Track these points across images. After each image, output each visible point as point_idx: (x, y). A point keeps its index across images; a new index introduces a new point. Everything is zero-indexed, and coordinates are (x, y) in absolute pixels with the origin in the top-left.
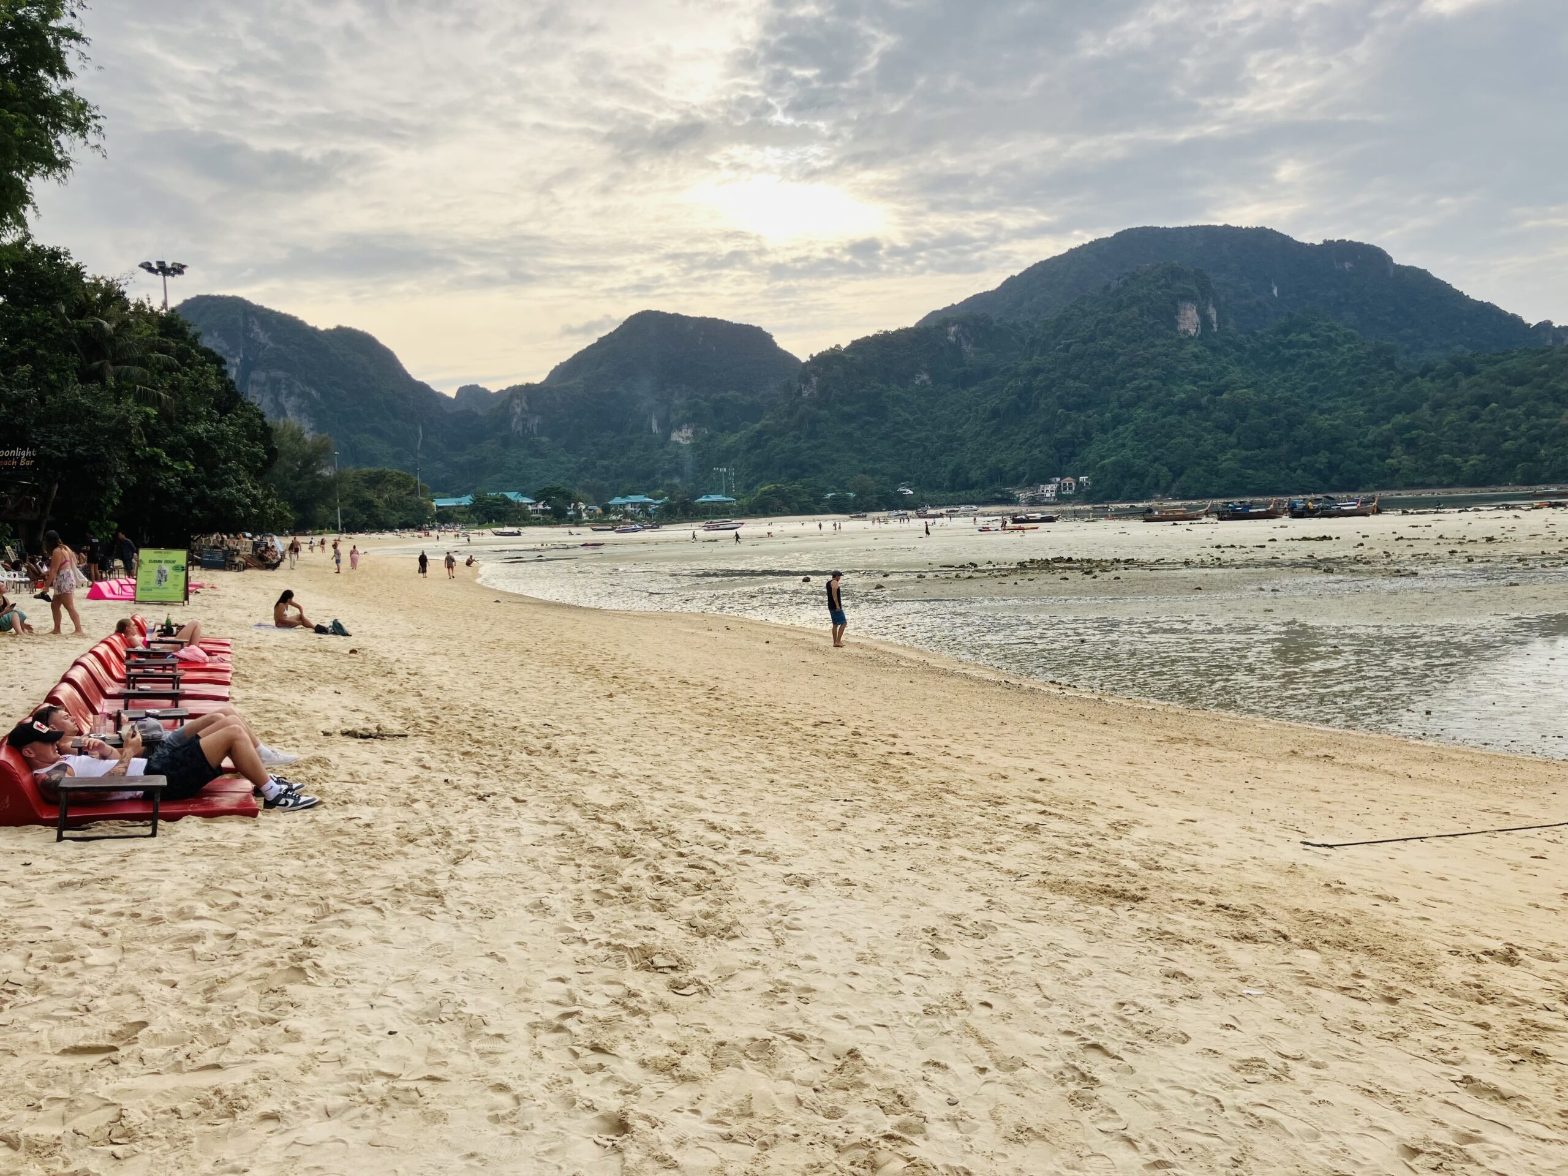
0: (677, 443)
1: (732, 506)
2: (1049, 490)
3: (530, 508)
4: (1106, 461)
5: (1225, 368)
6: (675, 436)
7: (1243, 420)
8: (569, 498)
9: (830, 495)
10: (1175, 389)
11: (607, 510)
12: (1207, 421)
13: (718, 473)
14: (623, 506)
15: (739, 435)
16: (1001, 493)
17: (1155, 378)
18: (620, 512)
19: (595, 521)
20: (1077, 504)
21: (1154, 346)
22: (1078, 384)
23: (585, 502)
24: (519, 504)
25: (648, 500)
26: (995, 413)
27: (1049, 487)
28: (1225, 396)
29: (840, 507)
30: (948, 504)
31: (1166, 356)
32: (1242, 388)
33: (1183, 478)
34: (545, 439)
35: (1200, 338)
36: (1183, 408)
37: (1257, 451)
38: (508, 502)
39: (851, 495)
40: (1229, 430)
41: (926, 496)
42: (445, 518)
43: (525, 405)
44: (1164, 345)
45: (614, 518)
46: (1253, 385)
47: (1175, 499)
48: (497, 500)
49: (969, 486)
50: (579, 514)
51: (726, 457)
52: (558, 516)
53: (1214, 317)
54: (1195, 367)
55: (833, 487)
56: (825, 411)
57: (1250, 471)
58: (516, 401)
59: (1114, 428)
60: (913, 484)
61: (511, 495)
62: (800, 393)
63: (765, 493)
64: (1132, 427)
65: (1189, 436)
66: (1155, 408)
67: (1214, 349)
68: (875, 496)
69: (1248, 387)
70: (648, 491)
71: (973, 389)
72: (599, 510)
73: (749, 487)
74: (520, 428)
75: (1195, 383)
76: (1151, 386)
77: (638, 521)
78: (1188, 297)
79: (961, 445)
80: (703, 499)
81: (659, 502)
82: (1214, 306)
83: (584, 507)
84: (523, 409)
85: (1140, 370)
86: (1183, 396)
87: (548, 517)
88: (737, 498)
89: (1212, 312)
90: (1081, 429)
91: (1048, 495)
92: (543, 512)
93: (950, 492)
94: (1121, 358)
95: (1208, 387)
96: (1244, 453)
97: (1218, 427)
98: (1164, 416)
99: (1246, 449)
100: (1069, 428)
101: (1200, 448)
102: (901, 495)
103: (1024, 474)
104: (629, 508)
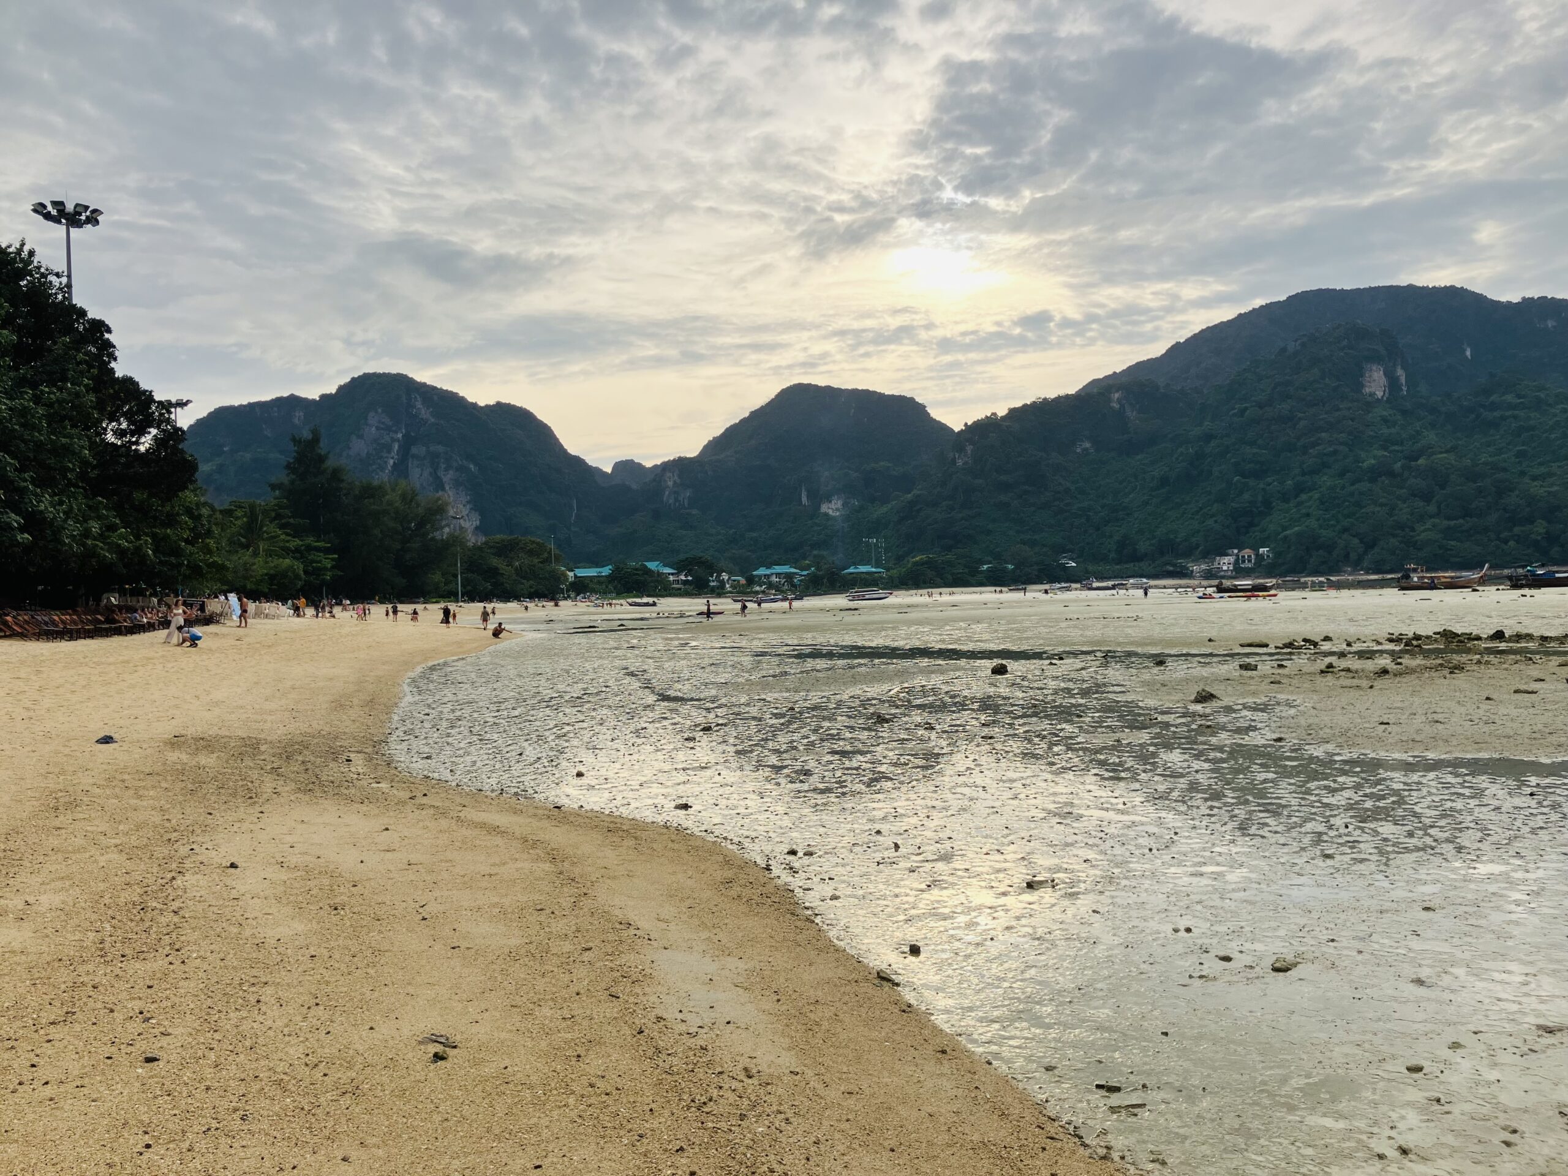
0: (826, 514)
1: (882, 578)
2: (1226, 563)
3: (671, 578)
4: (1288, 532)
5: (1418, 433)
6: (825, 508)
7: (1442, 487)
8: (712, 568)
9: (985, 567)
10: (1363, 455)
11: (751, 581)
12: (1402, 488)
13: (868, 544)
14: (768, 576)
15: (890, 506)
16: (1174, 565)
17: (1341, 444)
18: (765, 583)
19: (738, 593)
20: (1258, 578)
21: (1339, 410)
22: (1255, 450)
23: (730, 573)
24: (659, 574)
25: (793, 570)
26: (1164, 481)
27: (1226, 560)
28: (1421, 461)
29: (998, 579)
30: (1115, 577)
31: (1353, 420)
32: (1441, 453)
33: (1376, 550)
34: (695, 512)
35: (1388, 401)
36: (1375, 475)
37: (1461, 521)
38: (649, 572)
39: (1010, 567)
40: (1427, 498)
41: (1090, 568)
42: (581, 588)
43: (676, 478)
44: (1349, 409)
45: (758, 588)
46: (1453, 449)
47: (1367, 573)
48: (637, 569)
49: (1136, 558)
50: (722, 584)
51: (875, 528)
52: (698, 587)
53: (1403, 380)
54: (1385, 431)
55: (990, 558)
56: (981, 481)
57: (1452, 543)
58: (668, 474)
59: (1297, 496)
60: (1075, 556)
61: (652, 565)
62: (954, 461)
63: (916, 564)
64: (1317, 496)
65: (1382, 505)
66: (1342, 475)
67: (1404, 412)
68: (1035, 567)
69: (1447, 452)
70: (794, 563)
71: (1139, 457)
72: (743, 581)
73: (899, 559)
74: (671, 501)
75: (1385, 448)
76: (1335, 452)
77: (783, 592)
78: (1375, 358)
79: (1128, 514)
80: (851, 570)
81: (805, 573)
82: (1403, 368)
83: (726, 578)
84: (675, 482)
85: (1323, 435)
86: (1373, 462)
87: (689, 588)
88: (888, 570)
89: (1400, 373)
90: (1260, 498)
91: (1225, 568)
92: (685, 582)
93: (1117, 564)
94: (1302, 423)
95: (1402, 452)
96: (1446, 522)
97: (1415, 496)
98: (1353, 484)
99: (1449, 518)
100: (1246, 496)
101: (1396, 518)
102: (1064, 568)
103: (1198, 546)
104: (774, 579)
